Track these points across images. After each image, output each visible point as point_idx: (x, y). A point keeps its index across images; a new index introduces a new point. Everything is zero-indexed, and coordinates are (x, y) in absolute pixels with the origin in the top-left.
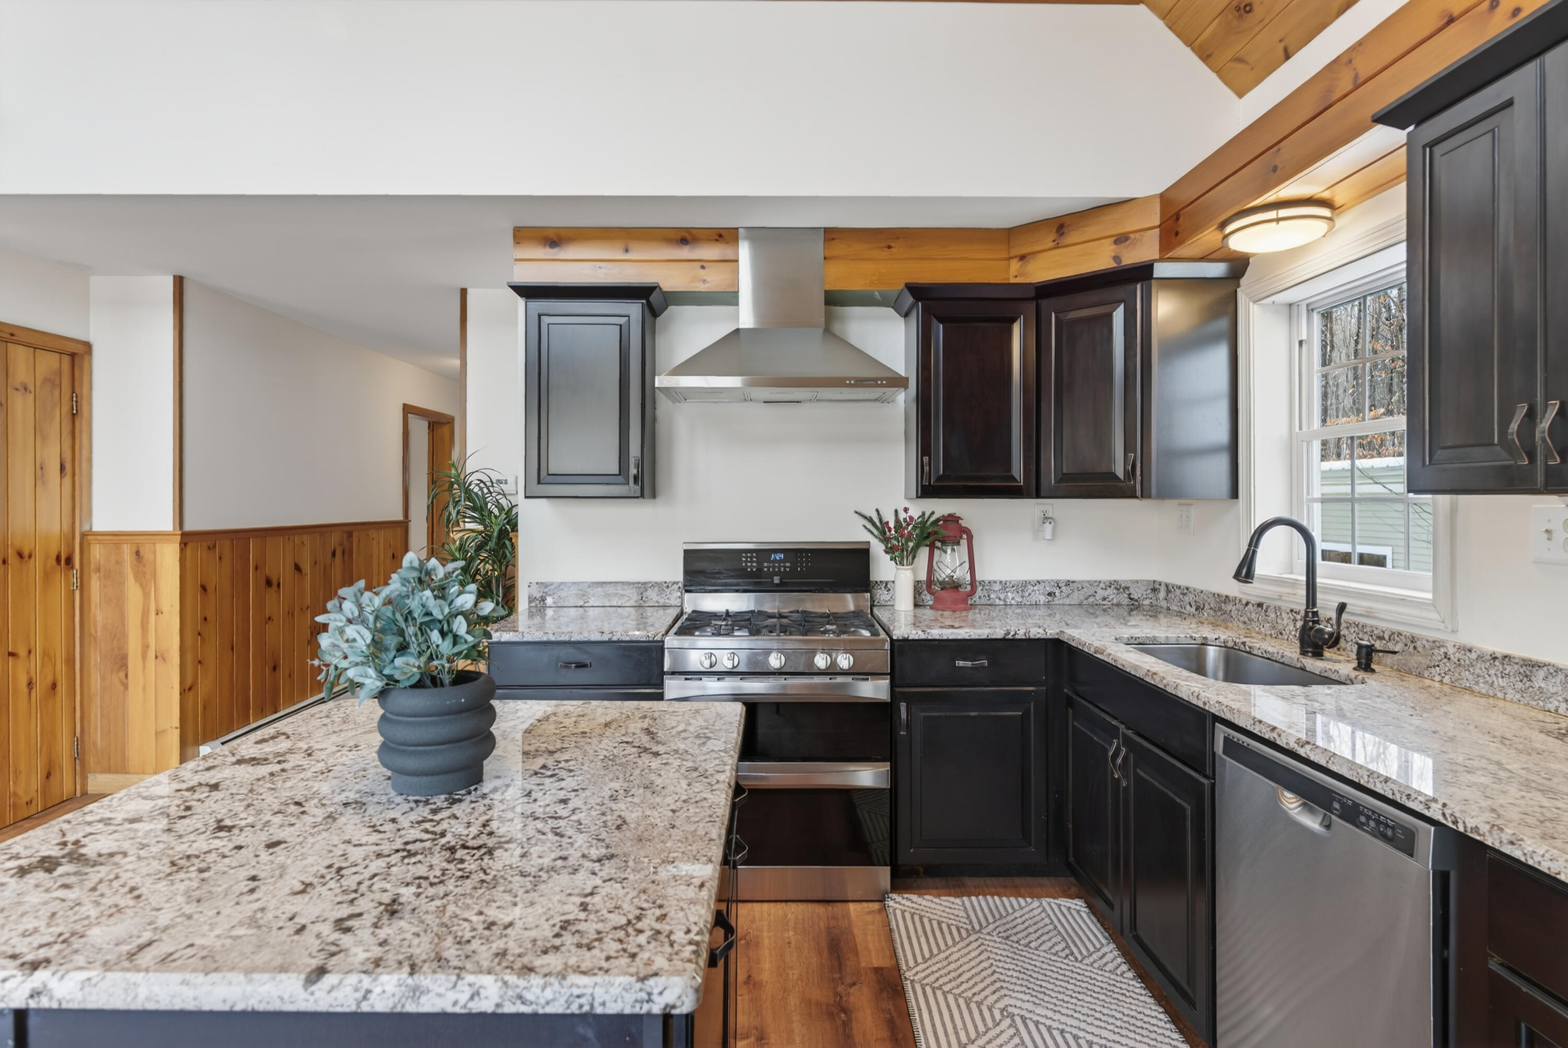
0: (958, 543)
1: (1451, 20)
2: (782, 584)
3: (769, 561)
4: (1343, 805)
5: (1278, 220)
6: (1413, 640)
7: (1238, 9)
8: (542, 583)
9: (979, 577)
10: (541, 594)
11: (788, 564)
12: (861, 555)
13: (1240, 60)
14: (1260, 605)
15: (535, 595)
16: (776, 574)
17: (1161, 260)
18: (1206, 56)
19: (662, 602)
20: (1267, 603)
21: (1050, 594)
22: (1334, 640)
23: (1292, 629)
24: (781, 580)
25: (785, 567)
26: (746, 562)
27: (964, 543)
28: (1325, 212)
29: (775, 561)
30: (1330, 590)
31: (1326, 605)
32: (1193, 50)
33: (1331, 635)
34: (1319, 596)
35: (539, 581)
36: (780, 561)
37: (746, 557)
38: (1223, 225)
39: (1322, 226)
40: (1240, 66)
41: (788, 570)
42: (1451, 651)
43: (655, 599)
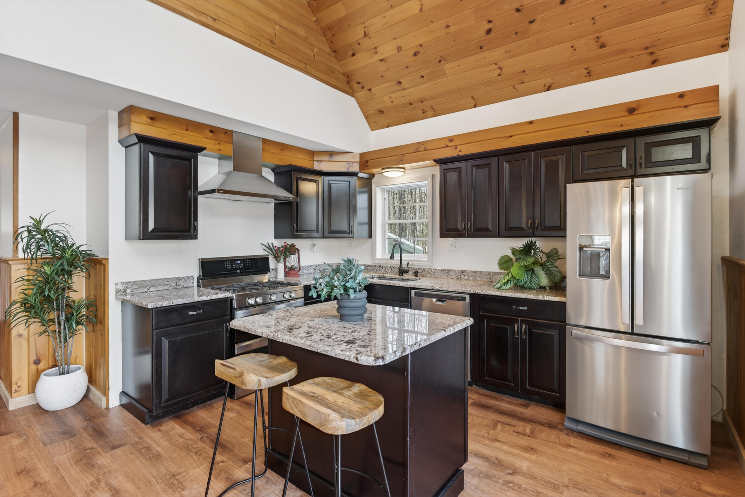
0: (295, 254)
1: (447, 147)
2: (241, 273)
3: (235, 264)
4: (449, 297)
5: (398, 171)
6: (424, 269)
7: (380, 111)
8: (124, 283)
9: (302, 265)
10: (124, 288)
11: (242, 265)
12: (265, 260)
13: (376, 123)
14: (380, 266)
15: (120, 289)
16: (239, 269)
17: (360, 172)
18: (367, 118)
19: (186, 285)
20: (382, 265)
21: (314, 269)
22: (407, 272)
23: (397, 270)
24: (240, 271)
25: (241, 266)
26: (227, 265)
27: (297, 254)
28: (403, 170)
29: (237, 264)
30: (405, 260)
31: (404, 263)
32: (364, 115)
33: (407, 270)
34: (403, 262)
35: (122, 281)
36: (239, 264)
37: (226, 263)
38: (383, 169)
39: (403, 173)
40: (375, 124)
41: (242, 267)
42: (432, 270)
43: (182, 285)
